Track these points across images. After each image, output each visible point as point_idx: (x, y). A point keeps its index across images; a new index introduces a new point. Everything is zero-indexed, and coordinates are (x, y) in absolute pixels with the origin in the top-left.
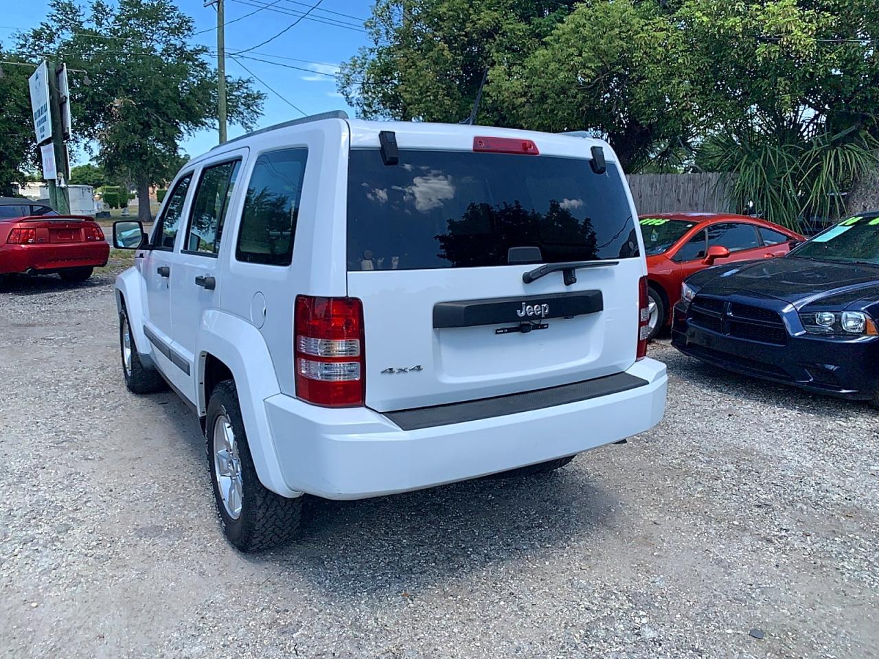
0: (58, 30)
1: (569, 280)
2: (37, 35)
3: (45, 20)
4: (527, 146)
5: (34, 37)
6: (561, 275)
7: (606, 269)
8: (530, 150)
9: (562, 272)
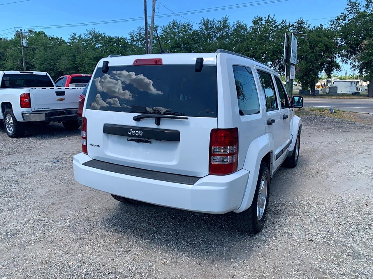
0: (348, 14)
1: (158, 123)
2: (339, 19)
3: (343, 12)
4: (158, 62)
5: (337, 20)
6: (154, 120)
7: (185, 121)
8: (158, 63)
9: (155, 119)
